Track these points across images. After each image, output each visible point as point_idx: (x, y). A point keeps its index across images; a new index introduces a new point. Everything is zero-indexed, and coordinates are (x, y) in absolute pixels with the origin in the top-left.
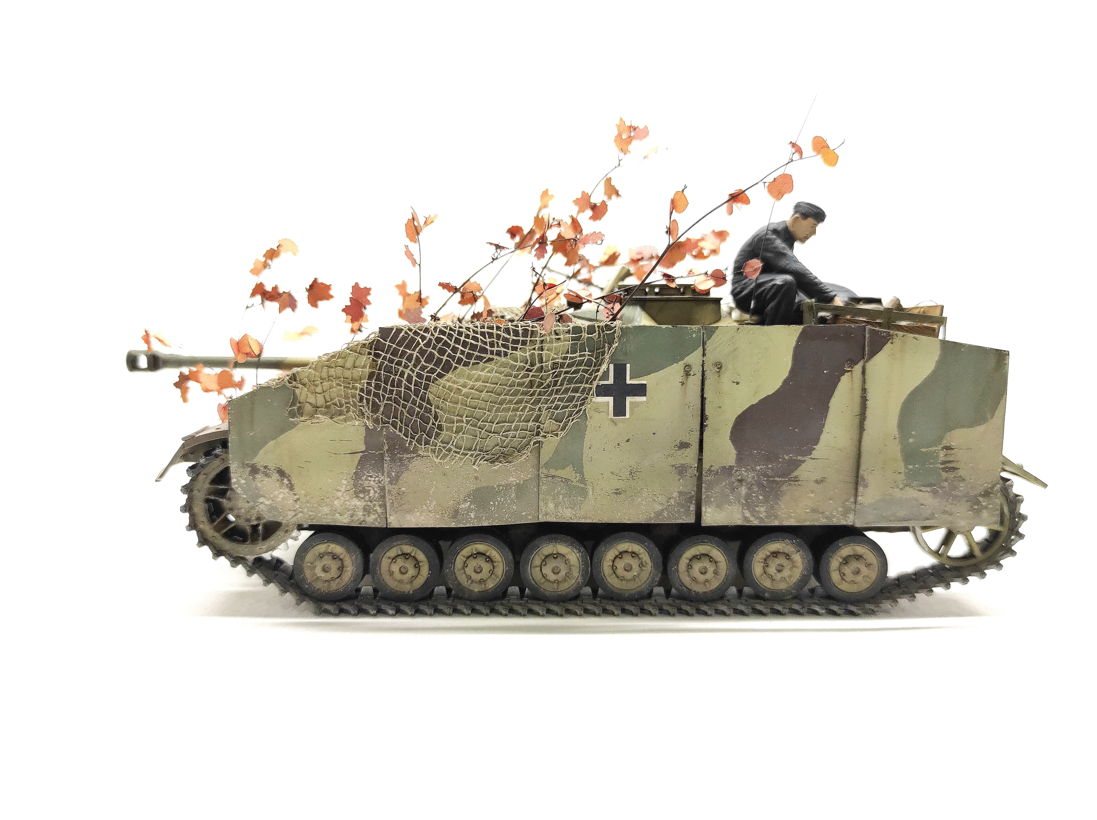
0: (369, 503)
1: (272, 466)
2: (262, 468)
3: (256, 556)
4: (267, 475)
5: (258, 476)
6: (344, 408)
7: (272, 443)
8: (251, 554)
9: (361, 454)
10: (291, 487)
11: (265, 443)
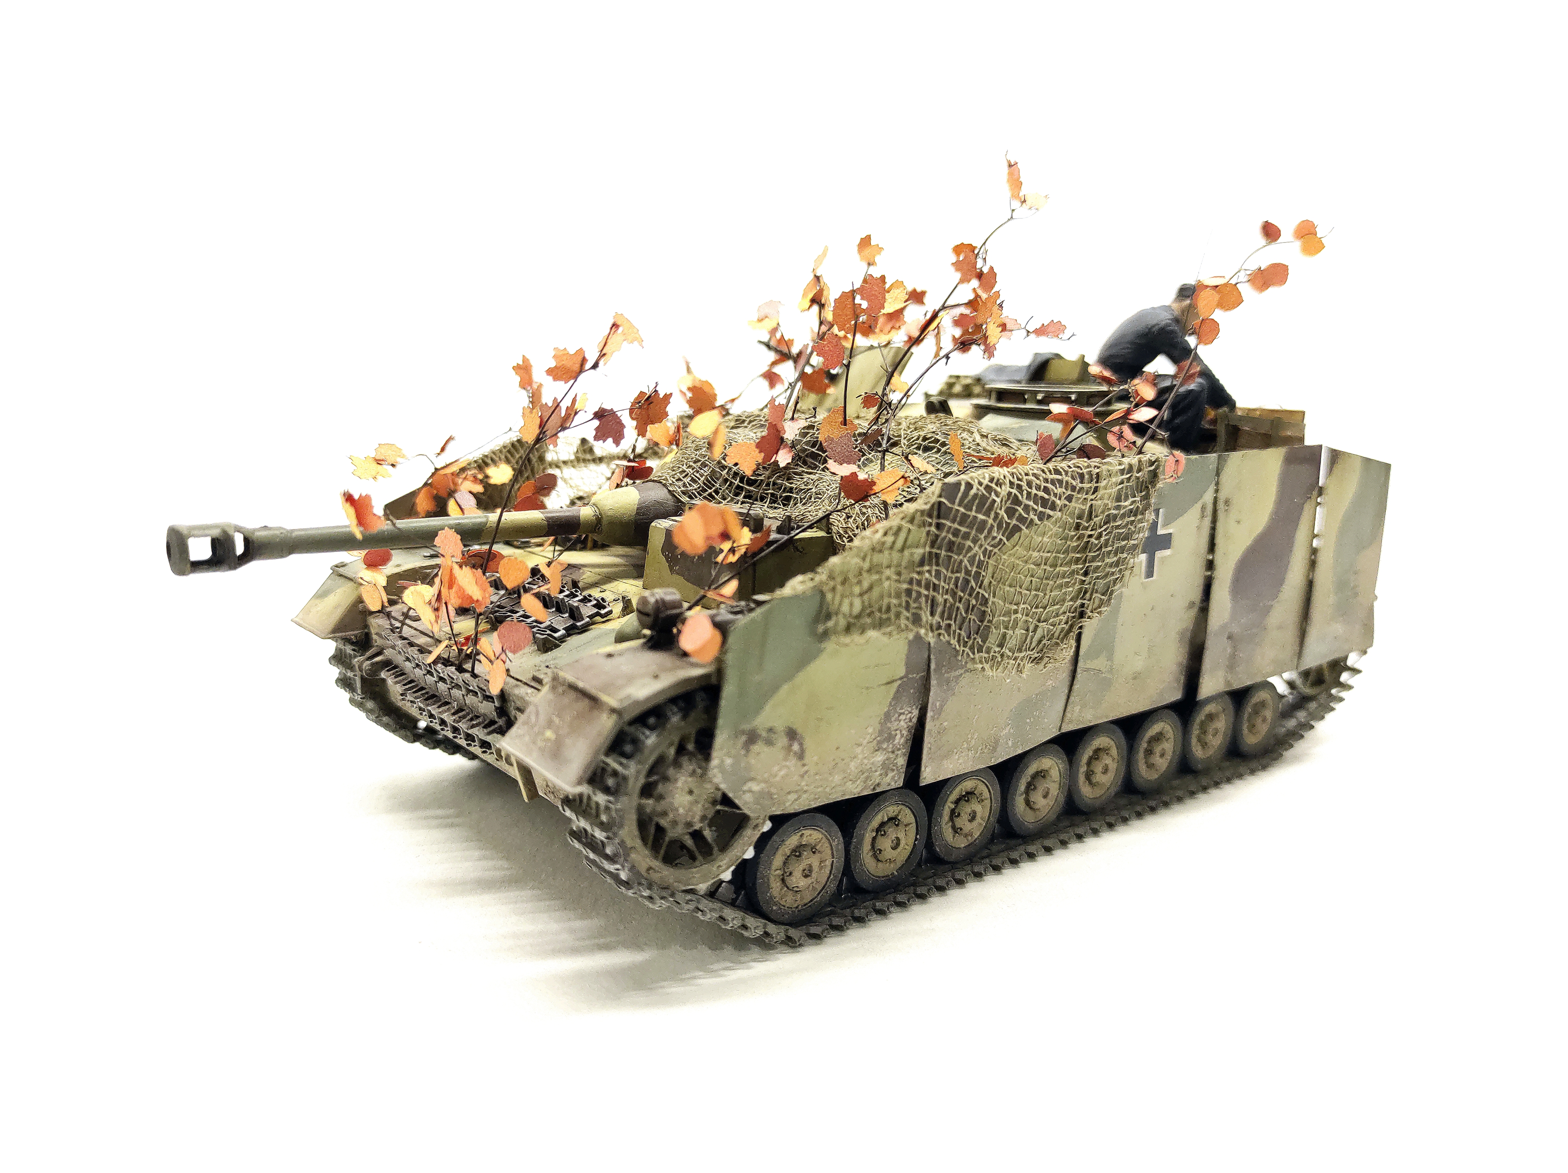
0: (892, 756)
1: (780, 725)
2: (764, 734)
3: (712, 881)
4: (769, 743)
5: (756, 748)
6: (892, 615)
7: (785, 687)
8: (704, 880)
9: (899, 682)
10: (801, 756)
11: (775, 689)
